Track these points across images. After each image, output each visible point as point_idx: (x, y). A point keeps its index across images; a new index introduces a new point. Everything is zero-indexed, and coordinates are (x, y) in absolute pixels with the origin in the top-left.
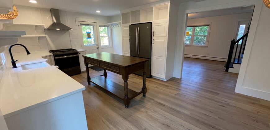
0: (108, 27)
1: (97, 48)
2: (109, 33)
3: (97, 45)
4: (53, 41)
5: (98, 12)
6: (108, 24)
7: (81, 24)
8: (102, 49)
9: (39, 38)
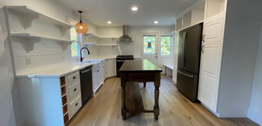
0: (171, 36)
1: (156, 57)
2: (172, 43)
3: (156, 54)
4: (121, 49)
5: (156, 22)
6: (171, 33)
7: (144, 36)
8: (161, 58)
9: (113, 46)
